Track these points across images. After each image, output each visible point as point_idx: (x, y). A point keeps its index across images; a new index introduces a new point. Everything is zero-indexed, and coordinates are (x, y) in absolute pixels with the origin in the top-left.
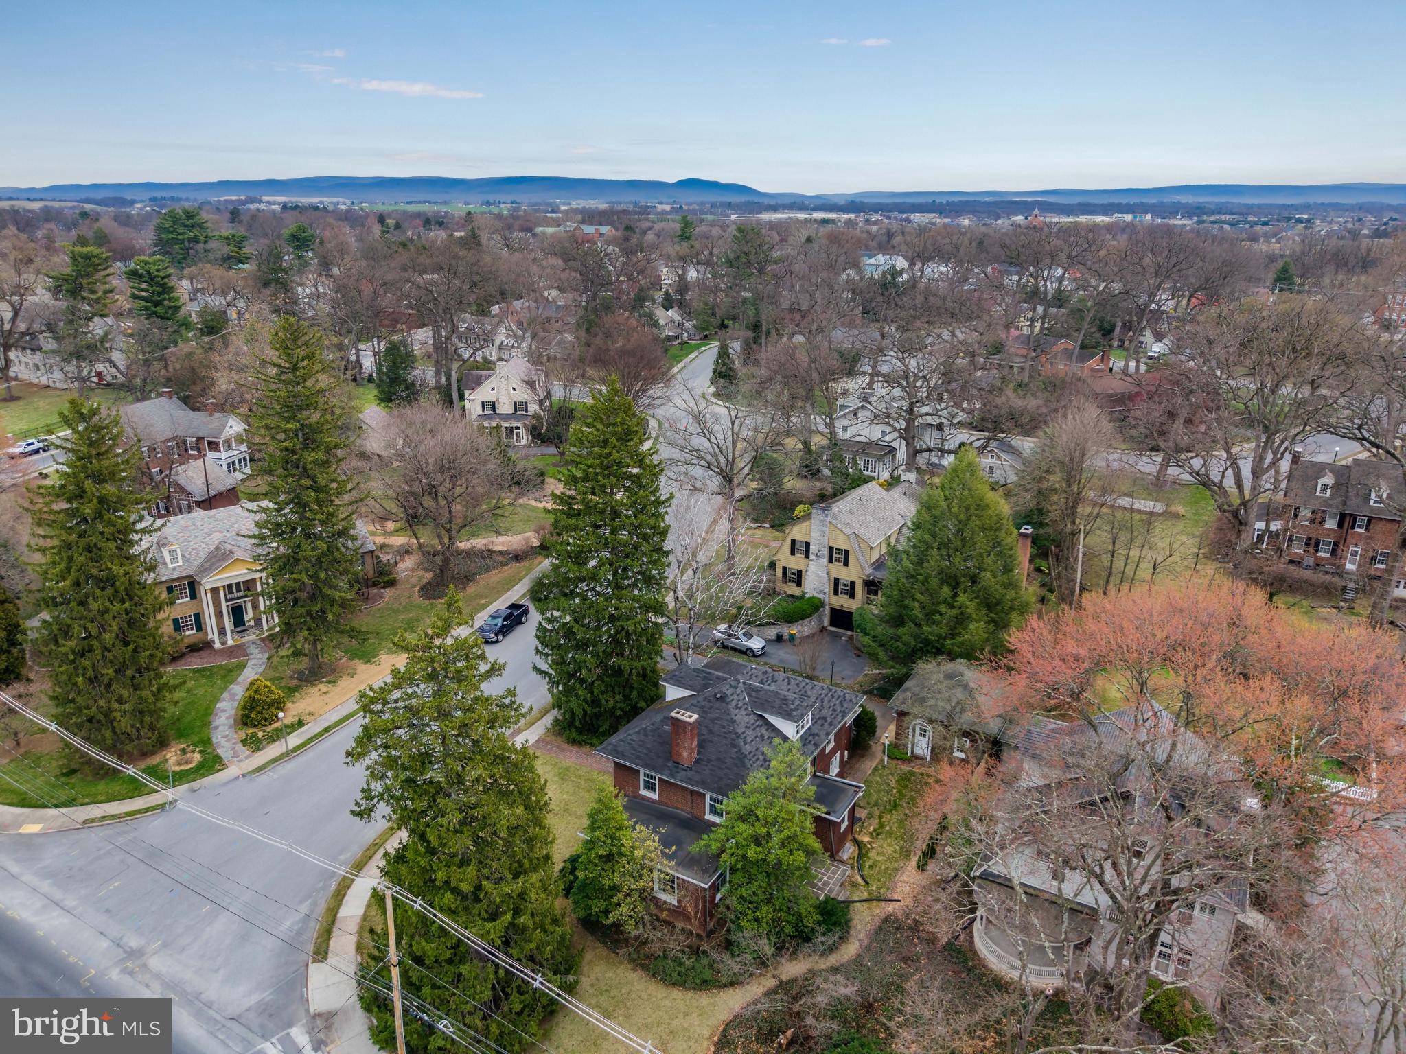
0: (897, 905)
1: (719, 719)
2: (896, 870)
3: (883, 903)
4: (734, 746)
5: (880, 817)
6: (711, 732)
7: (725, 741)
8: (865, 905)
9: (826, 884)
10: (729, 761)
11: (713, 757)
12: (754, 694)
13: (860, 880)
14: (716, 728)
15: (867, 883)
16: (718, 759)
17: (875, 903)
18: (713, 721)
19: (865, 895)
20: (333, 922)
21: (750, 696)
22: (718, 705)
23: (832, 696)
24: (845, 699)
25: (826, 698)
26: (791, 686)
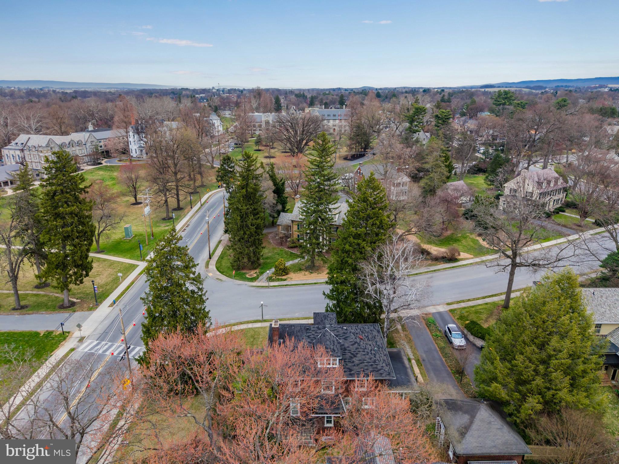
23: (372, 365)
24: (378, 371)
25: (366, 364)
26: (351, 347)
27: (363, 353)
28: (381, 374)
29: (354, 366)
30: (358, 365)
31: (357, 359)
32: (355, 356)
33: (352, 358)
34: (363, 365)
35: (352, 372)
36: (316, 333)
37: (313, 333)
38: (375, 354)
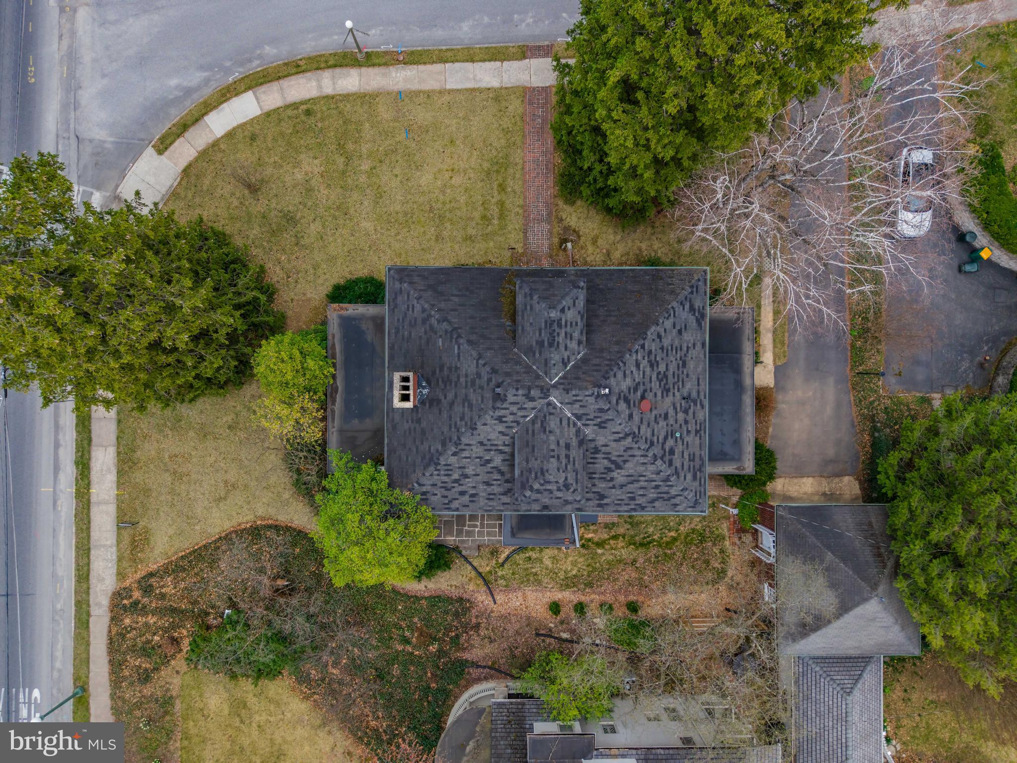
0: (488, 601)
1: (471, 406)
2: (539, 582)
3: (484, 588)
4: (444, 444)
5: (615, 537)
6: (452, 404)
7: (446, 429)
8: (473, 573)
9: (469, 534)
10: (426, 446)
11: (424, 424)
12: (538, 426)
13: (503, 556)
14: (458, 409)
15: (502, 565)
16: (423, 432)
17: (480, 581)
18: (466, 399)
19: (484, 569)
20: (197, 120)
21: (533, 421)
22: (488, 395)
23: (657, 487)
24: (669, 499)
25: (642, 484)
26: (613, 445)
27: (642, 460)
28: (676, 505)
29: (614, 487)
30: (622, 486)
31: (623, 472)
32: (619, 467)
33: (609, 470)
34: (636, 485)
35: (605, 501)
36: (521, 409)
37: (514, 409)
38: (672, 452)
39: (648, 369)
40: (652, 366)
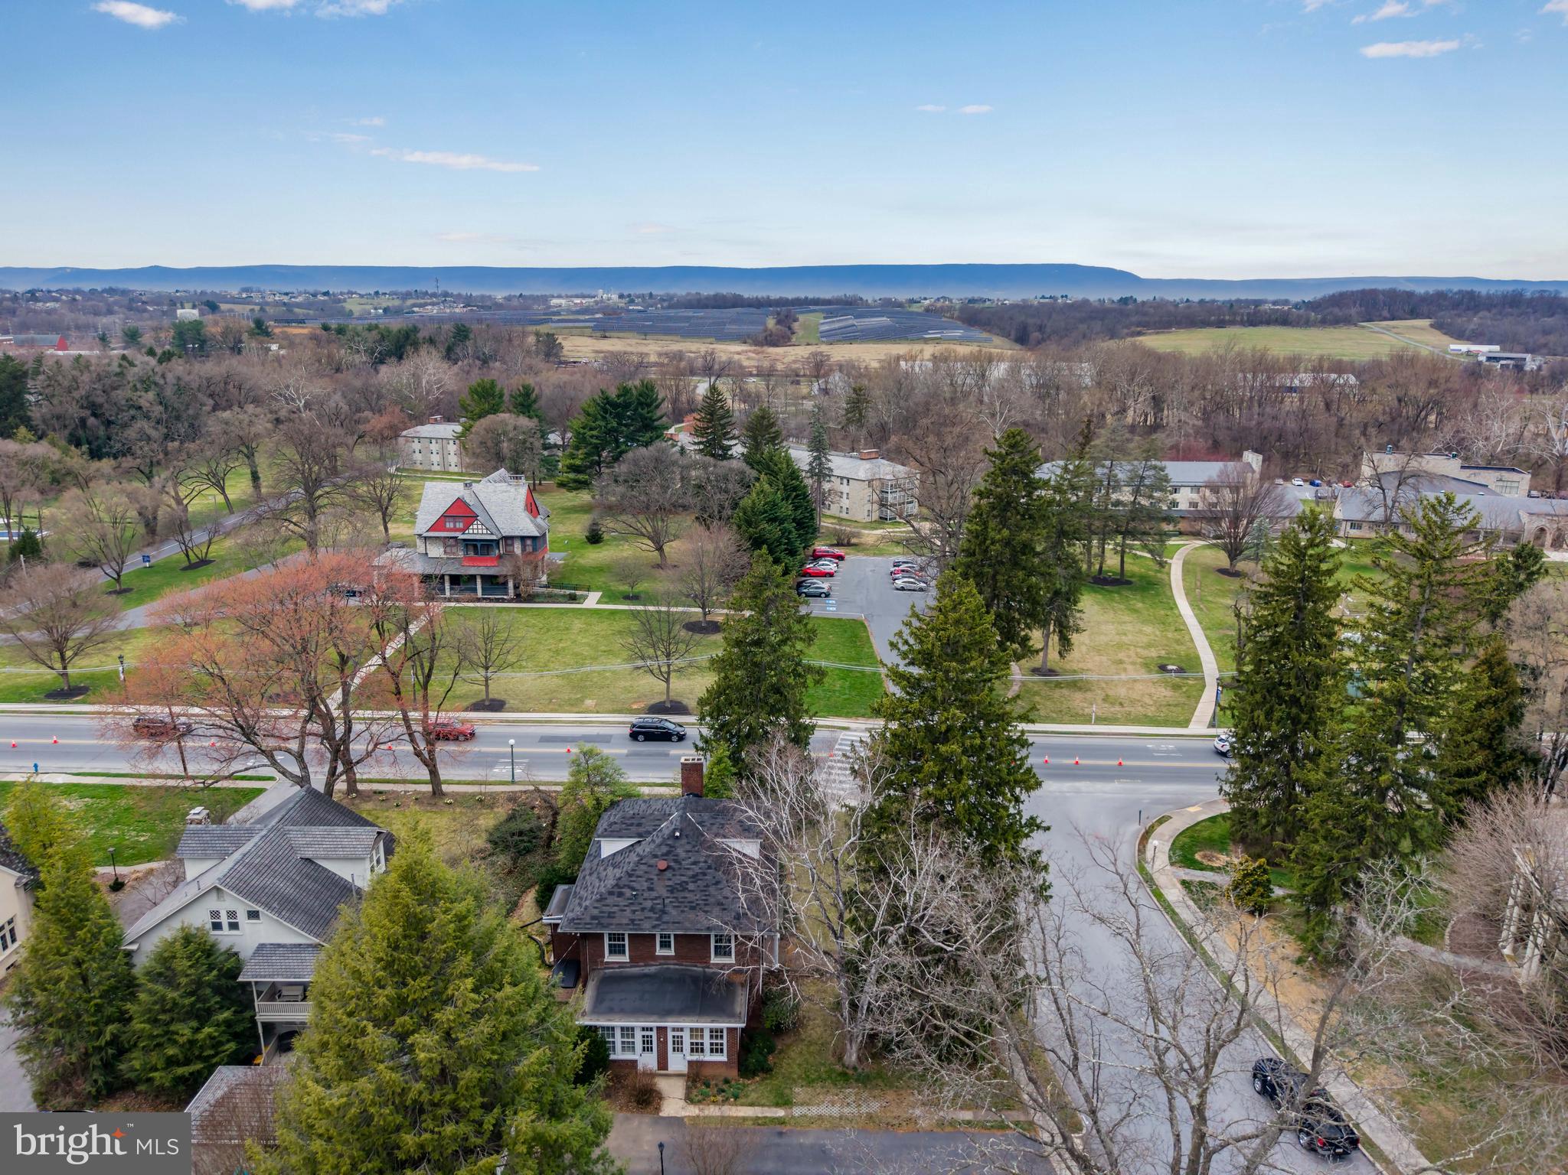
38: (620, 895)
39: (691, 873)
40: (694, 876)
